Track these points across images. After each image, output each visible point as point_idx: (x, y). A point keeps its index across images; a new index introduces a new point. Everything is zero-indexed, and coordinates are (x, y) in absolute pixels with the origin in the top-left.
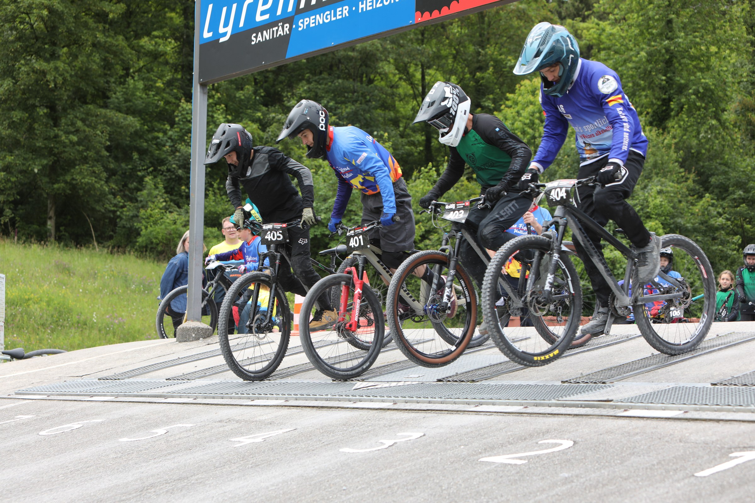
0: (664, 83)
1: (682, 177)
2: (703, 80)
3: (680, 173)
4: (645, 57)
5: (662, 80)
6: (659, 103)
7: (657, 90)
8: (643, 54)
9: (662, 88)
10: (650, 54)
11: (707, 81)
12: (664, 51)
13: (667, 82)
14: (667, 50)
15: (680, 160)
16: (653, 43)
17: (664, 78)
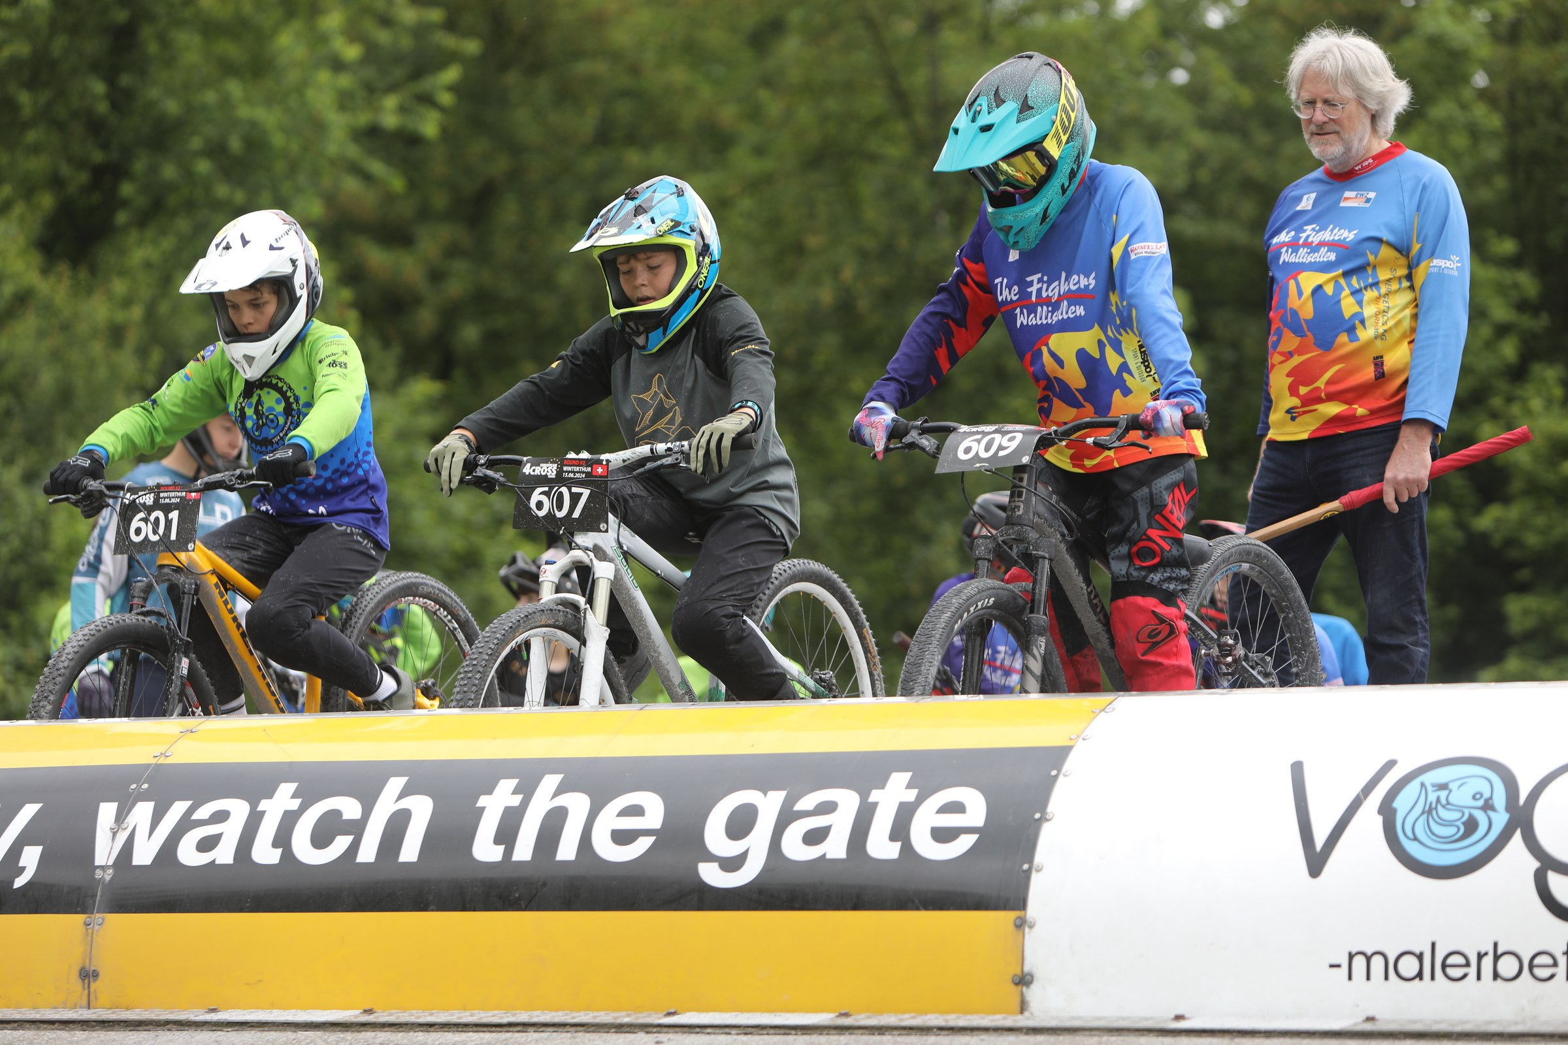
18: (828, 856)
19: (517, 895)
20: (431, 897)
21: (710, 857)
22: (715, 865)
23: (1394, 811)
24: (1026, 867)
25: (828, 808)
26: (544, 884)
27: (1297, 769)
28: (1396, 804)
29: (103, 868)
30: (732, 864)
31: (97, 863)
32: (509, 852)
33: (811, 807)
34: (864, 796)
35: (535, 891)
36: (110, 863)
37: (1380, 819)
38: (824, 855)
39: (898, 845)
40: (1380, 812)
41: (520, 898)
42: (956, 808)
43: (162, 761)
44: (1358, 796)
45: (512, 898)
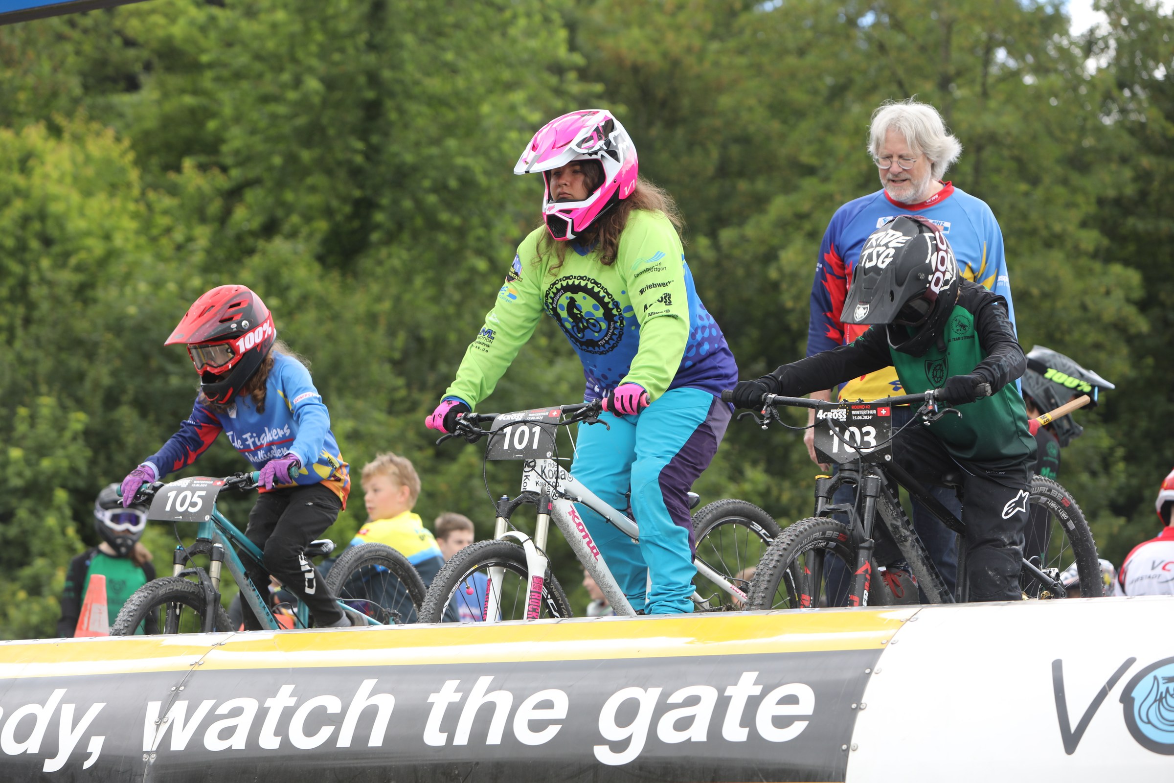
0: (359, 159)
1: (403, 400)
2: (460, 161)
3: (395, 389)
4: (317, 93)
5: (355, 151)
6: (348, 209)
7: (342, 174)
8: (313, 84)
9: (355, 173)
10: (330, 84)
11: (470, 162)
12: (362, 80)
13: (367, 157)
14: (373, 79)
15: (397, 355)
16: (337, 57)
17: (359, 145)
18: (693, 740)
19: (457, 772)
20: (392, 774)
21: (603, 741)
22: (607, 747)
23: (1133, 699)
24: (844, 747)
25: (693, 701)
26: (477, 763)
27: (1057, 666)
28: (1134, 694)
29: (149, 753)
30: (619, 746)
31: (145, 749)
32: (451, 738)
33: (680, 701)
34: (721, 691)
35: (470, 769)
36: (154, 749)
37: (1121, 706)
38: (690, 739)
39: (746, 730)
40: (1121, 700)
41: (458, 775)
42: (792, 700)
43: (196, 668)
44: (1104, 687)
45: (453, 774)
